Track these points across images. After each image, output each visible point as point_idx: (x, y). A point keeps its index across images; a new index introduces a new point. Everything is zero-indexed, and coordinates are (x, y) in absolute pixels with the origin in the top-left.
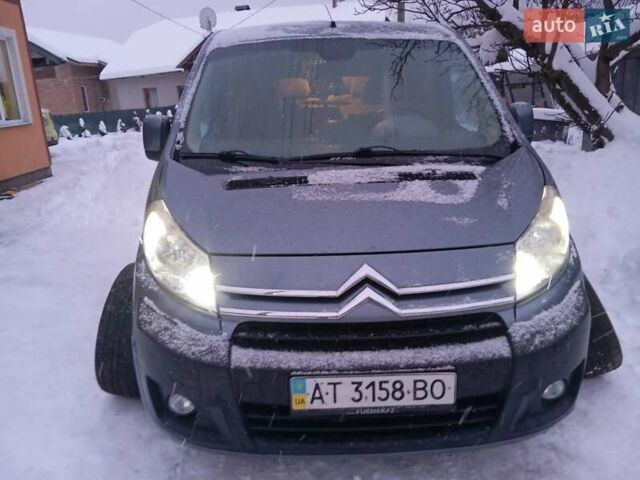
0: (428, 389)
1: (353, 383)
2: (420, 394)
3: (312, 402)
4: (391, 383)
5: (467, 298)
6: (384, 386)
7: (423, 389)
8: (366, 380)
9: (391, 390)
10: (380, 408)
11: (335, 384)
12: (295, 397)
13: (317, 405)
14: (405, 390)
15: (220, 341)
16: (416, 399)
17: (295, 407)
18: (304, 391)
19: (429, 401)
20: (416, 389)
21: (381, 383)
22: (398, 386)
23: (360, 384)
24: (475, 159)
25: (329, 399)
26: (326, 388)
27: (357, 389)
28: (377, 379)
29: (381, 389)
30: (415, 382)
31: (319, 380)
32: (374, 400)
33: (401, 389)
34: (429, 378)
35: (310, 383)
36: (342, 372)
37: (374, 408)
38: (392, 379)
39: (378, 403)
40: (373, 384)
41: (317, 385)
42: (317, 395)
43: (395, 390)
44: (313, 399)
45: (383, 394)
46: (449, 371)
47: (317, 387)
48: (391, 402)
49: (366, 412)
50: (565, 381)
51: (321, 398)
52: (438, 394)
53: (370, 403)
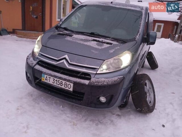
0: (67, 85)
1: (53, 79)
2: (66, 86)
4: (60, 81)
5: (84, 69)
6: (59, 81)
8: (56, 79)
9: (60, 83)
11: (50, 78)
12: (42, 78)
13: (46, 81)
14: (63, 84)
15: (35, 62)
16: (65, 87)
17: (42, 80)
18: (44, 77)
19: (67, 88)
20: (65, 85)
21: (58, 81)
23: (54, 79)
24: (120, 41)
25: (48, 80)
26: (48, 78)
27: (54, 81)
28: (58, 80)
30: (65, 83)
31: (47, 76)
33: (62, 84)
34: (68, 83)
35: (45, 76)
36: (51, 76)
37: (56, 86)
38: (61, 80)
39: (57, 85)
40: (57, 80)
43: (61, 83)
44: (46, 79)
45: (59, 83)
46: (72, 83)
47: (47, 77)
48: (60, 86)
49: (54, 86)
51: (47, 80)
52: (69, 88)
53: (56, 85)
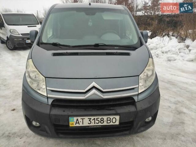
0: (111, 120)
1: (88, 119)
2: (109, 122)
3: (76, 124)
4: (100, 119)
5: (124, 92)
7: (110, 120)
8: (92, 118)
9: (100, 121)
10: (97, 126)
11: (83, 119)
12: (70, 123)
14: (104, 120)
16: (107, 123)
19: (111, 124)
20: (107, 120)
22: (102, 119)
23: (91, 119)
25: (81, 123)
26: (80, 120)
27: (90, 120)
28: (96, 117)
29: (97, 120)
30: (107, 118)
31: (78, 118)
32: (95, 123)
34: (112, 117)
35: (75, 119)
37: (94, 126)
38: (100, 117)
39: (96, 124)
40: (94, 119)
41: (77, 119)
42: (77, 122)
44: (76, 123)
45: (98, 122)
46: (117, 115)
47: (77, 120)
48: (100, 124)
49: (92, 127)
50: (152, 117)
51: (79, 123)
52: (114, 122)
53: (93, 124)
